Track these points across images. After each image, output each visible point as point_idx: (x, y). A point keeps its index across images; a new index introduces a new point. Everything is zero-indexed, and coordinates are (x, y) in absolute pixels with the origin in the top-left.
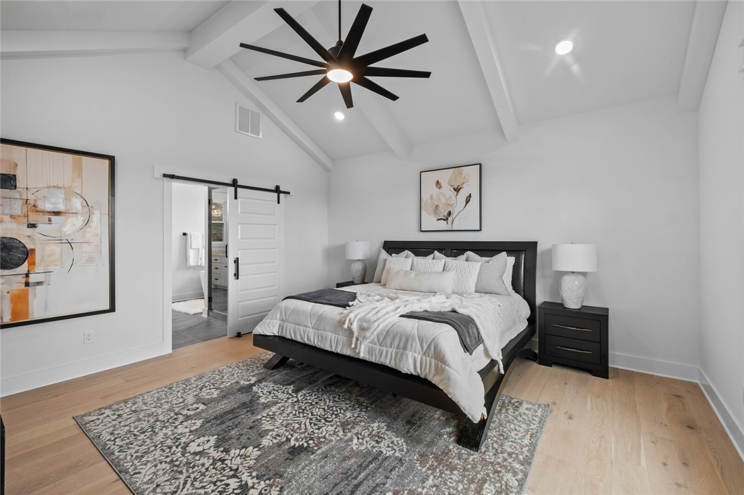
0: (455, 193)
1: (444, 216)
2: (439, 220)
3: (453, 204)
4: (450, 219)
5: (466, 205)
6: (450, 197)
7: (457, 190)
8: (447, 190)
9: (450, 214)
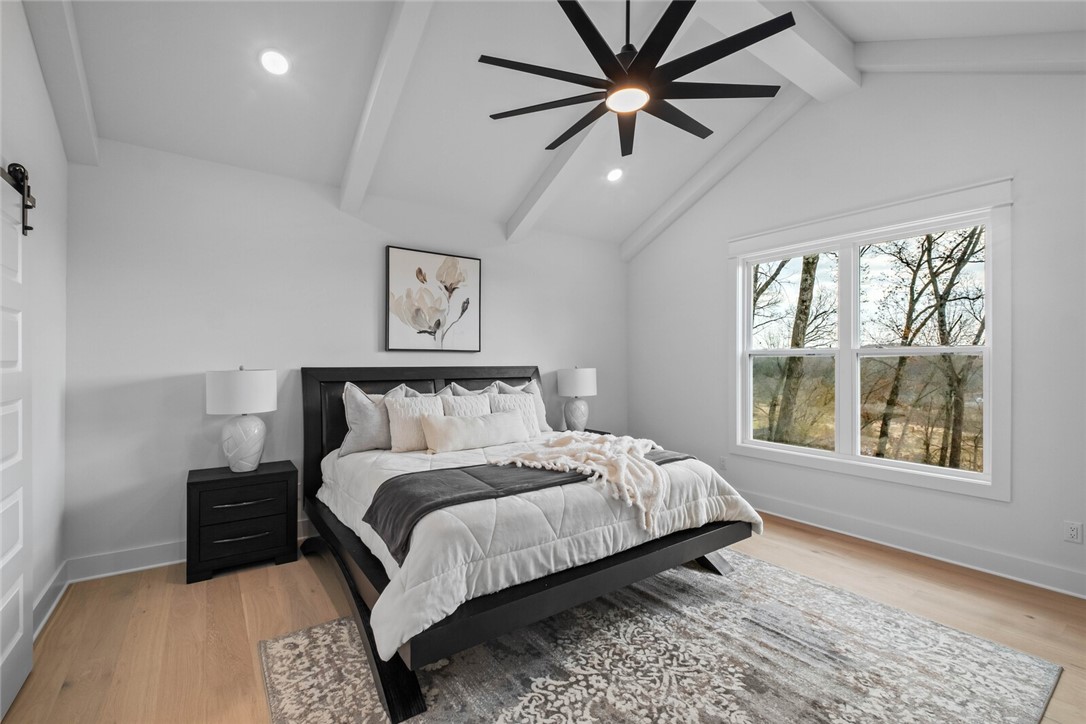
0: (447, 293)
1: (430, 328)
2: (421, 332)
3: (444, 310)
4: (439, 333)
5: (462, 314)
6: (440, 299)
7: (450, 290)
8: (434, 286)
9: (438, 324)
